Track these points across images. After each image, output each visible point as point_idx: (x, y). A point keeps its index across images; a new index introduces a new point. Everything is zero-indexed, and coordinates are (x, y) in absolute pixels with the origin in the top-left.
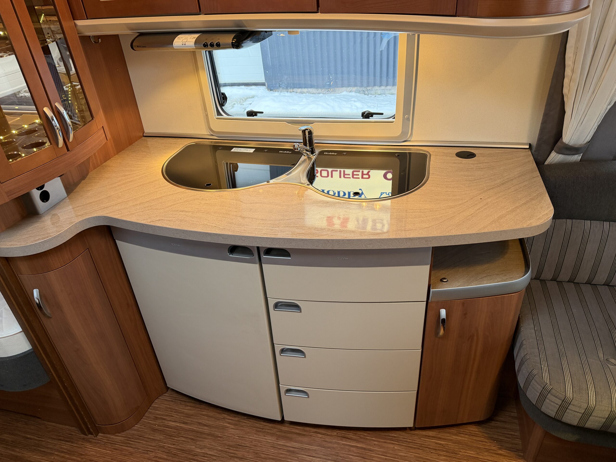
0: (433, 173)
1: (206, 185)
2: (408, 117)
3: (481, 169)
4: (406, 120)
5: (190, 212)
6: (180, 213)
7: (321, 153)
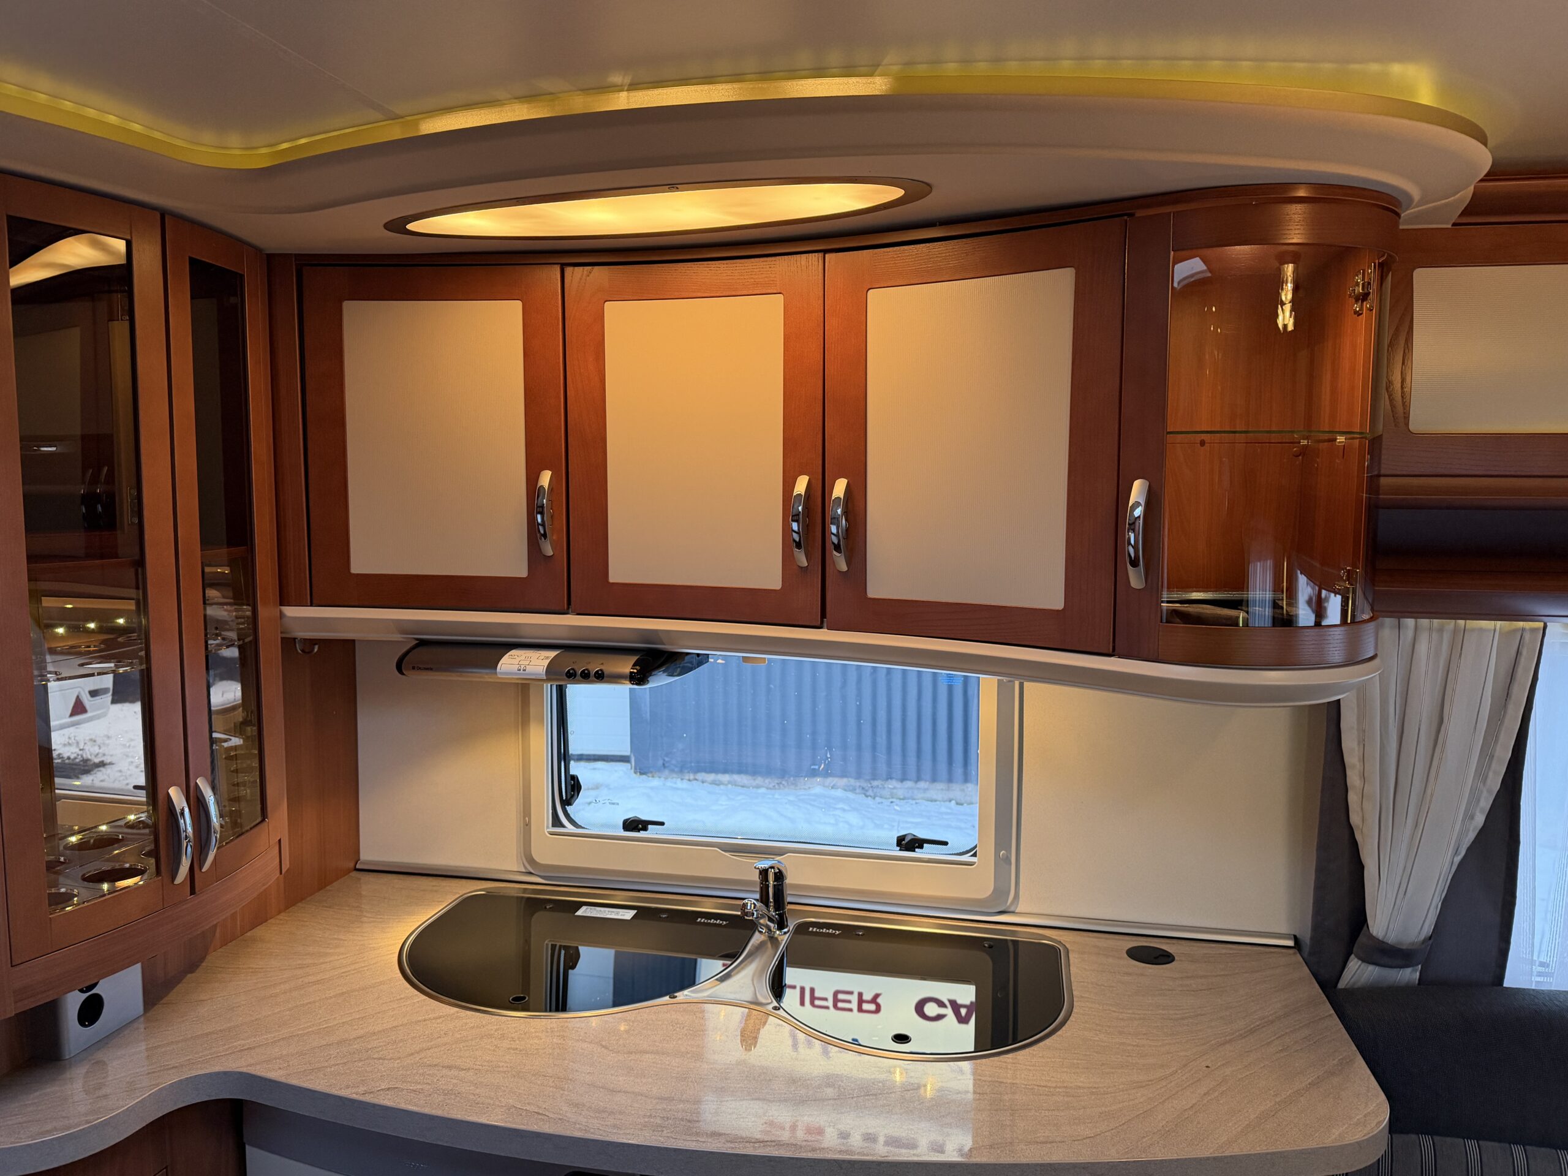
0: (1082, 997)
1: (513, 1000)
2: (1007, 857)
3: (1194, 991)
4: (1002, 863)
5: (469, 1069)
6: (445, 1071)
7: (802, 929)
